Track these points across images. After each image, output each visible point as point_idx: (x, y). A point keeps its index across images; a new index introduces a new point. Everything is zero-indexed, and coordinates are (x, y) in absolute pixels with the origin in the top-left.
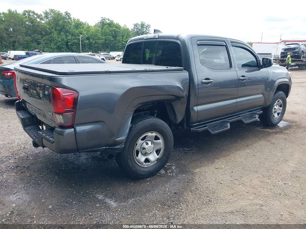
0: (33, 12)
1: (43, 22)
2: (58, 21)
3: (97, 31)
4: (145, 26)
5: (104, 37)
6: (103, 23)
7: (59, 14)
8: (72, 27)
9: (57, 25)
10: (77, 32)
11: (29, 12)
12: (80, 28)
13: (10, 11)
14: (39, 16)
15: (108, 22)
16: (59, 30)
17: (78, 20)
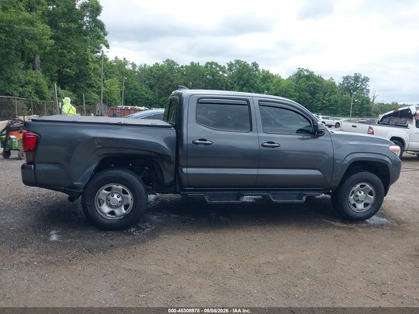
0: (216, 64)
1: (226, 75)
2: (243, 73)
3: (289, 86)
4: (360, 80)
5: (297, 94)
6: (300, 75)
7: (245, 65)
8: (258, 81)
9: (241, 78)
10: (263, 87)
11: (212, 64)
12: (268, 82)
13: (192, 63)
14: (222, 69)
15: (306, 73)
16: (242, 85)
17: (268, 72)
